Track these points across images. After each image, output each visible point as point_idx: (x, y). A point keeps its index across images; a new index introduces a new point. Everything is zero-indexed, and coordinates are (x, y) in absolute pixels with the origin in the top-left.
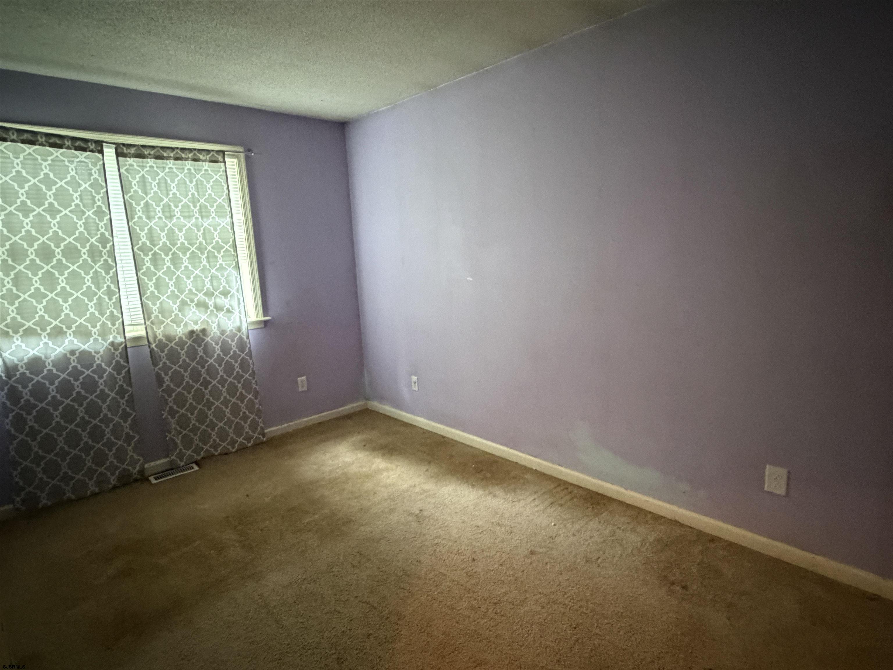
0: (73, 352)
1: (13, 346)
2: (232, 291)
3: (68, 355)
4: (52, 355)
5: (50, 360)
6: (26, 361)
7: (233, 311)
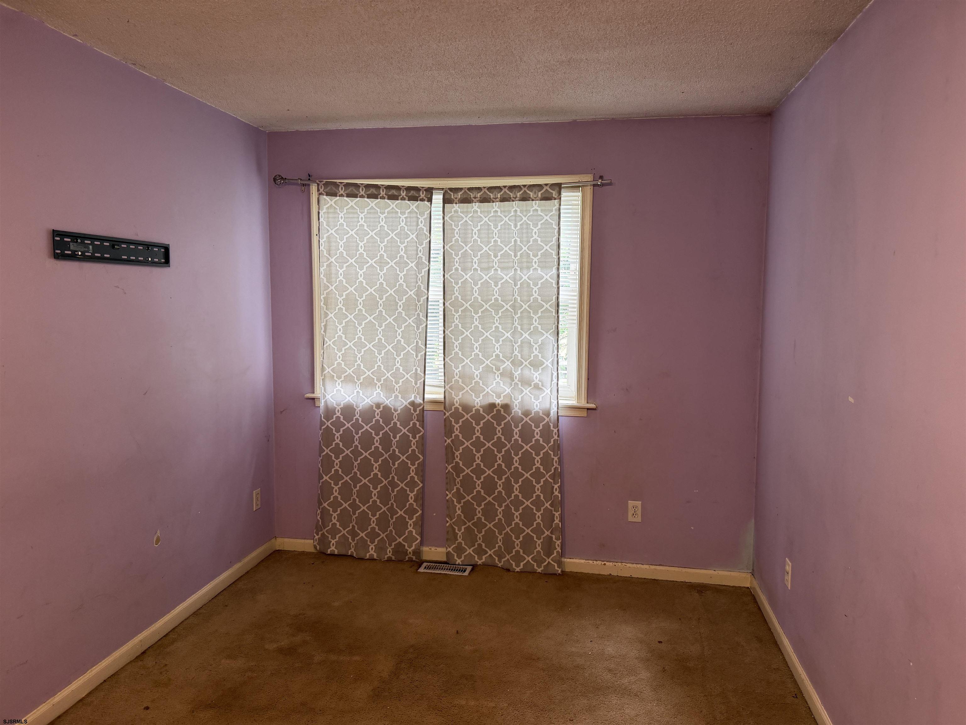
0: (378, 406)
1: (335, 390)
2: (546, 363)
3: (374, 408)
4: (361, 405)
5: (359, 409)
6: (342, 406)
7: (543, 388)
